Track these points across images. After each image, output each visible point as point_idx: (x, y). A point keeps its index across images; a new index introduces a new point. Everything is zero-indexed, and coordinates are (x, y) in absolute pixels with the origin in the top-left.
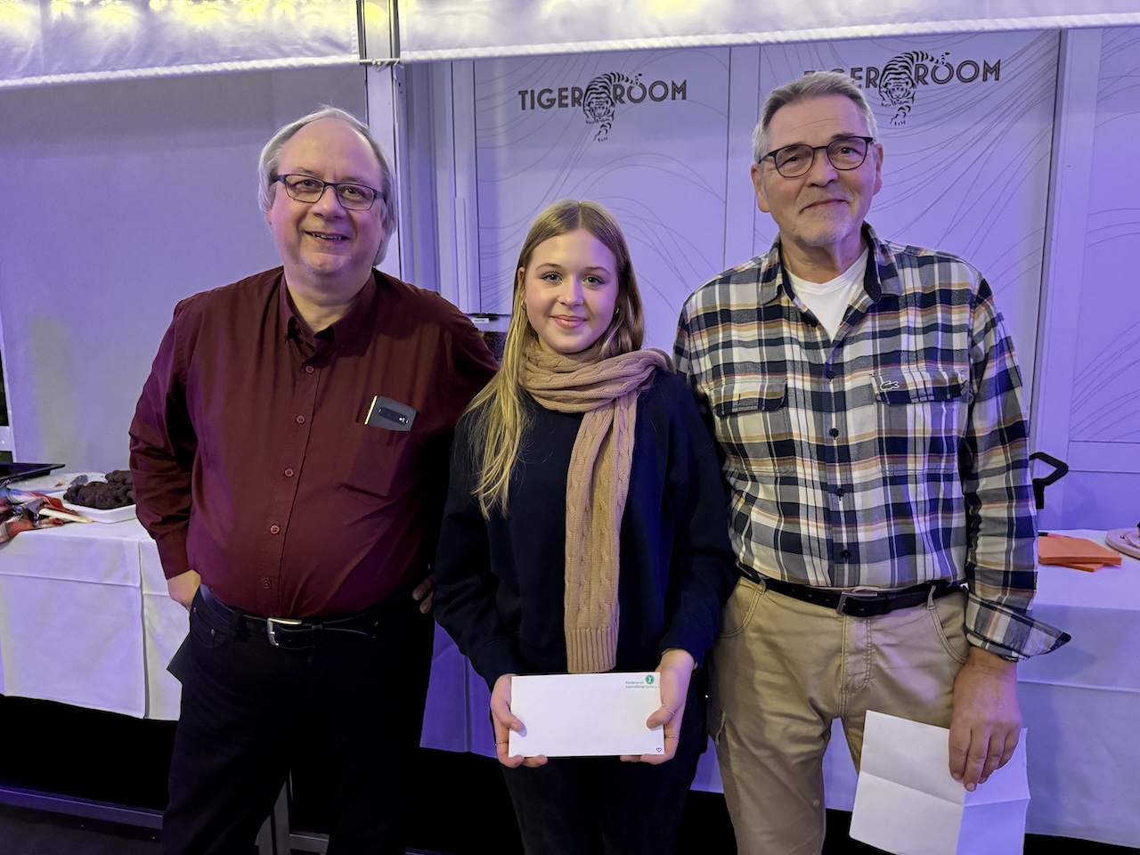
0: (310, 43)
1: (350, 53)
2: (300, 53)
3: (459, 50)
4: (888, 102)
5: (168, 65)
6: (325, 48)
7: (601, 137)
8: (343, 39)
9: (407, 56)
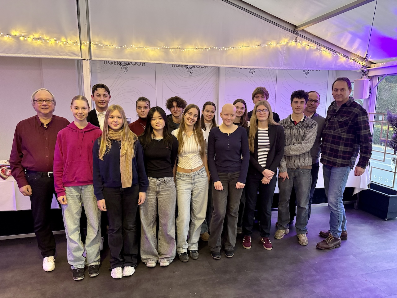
0: (68, 53)
1: (79, 56)
2: (65, 55)
3: (106, 58)
4: (188, 71)
5: (25, 54)
6: (71, 55)
7: (125, 72)
8: (77, 53)
9: (93, 58)
